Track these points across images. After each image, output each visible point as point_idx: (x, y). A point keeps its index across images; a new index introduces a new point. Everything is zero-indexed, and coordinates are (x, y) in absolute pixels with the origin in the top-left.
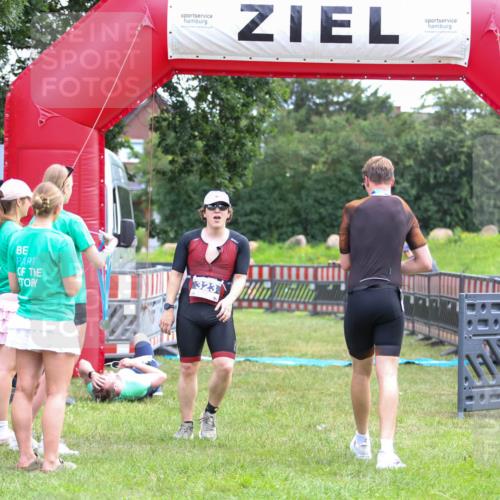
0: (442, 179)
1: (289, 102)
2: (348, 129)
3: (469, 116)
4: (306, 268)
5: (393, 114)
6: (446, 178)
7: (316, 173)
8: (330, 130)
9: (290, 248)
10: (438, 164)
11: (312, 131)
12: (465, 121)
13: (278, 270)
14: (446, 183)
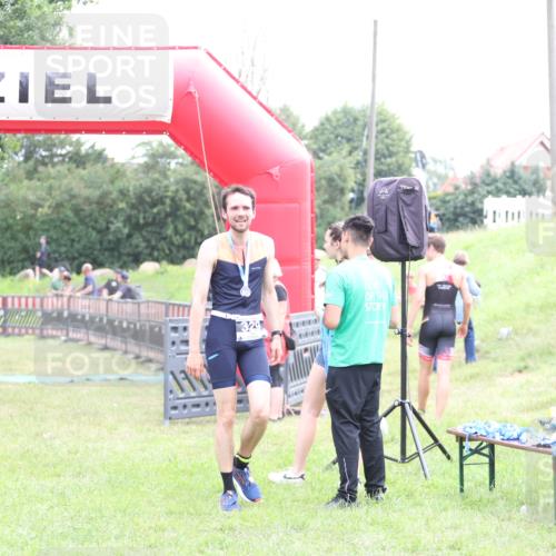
0: (150, 220)
1: (20, 154)
2: (69, 177)
3: (173, 165)
4: (34, 298)
5: (108, 164)
6: (154, 219)
7: (42, 215)
8: (54, 178)
9: (21, 280)
10: (147, 208)
11: (39, 180)
12: (169, 169)
13: (10, 300)
14: (153, 223)
